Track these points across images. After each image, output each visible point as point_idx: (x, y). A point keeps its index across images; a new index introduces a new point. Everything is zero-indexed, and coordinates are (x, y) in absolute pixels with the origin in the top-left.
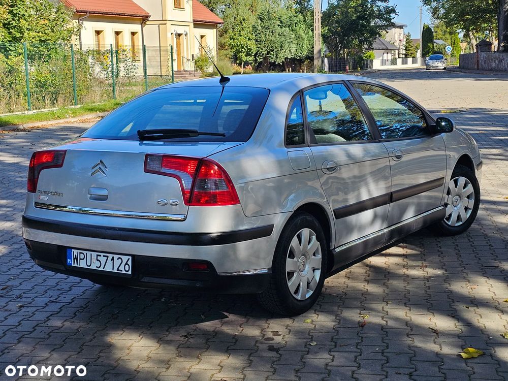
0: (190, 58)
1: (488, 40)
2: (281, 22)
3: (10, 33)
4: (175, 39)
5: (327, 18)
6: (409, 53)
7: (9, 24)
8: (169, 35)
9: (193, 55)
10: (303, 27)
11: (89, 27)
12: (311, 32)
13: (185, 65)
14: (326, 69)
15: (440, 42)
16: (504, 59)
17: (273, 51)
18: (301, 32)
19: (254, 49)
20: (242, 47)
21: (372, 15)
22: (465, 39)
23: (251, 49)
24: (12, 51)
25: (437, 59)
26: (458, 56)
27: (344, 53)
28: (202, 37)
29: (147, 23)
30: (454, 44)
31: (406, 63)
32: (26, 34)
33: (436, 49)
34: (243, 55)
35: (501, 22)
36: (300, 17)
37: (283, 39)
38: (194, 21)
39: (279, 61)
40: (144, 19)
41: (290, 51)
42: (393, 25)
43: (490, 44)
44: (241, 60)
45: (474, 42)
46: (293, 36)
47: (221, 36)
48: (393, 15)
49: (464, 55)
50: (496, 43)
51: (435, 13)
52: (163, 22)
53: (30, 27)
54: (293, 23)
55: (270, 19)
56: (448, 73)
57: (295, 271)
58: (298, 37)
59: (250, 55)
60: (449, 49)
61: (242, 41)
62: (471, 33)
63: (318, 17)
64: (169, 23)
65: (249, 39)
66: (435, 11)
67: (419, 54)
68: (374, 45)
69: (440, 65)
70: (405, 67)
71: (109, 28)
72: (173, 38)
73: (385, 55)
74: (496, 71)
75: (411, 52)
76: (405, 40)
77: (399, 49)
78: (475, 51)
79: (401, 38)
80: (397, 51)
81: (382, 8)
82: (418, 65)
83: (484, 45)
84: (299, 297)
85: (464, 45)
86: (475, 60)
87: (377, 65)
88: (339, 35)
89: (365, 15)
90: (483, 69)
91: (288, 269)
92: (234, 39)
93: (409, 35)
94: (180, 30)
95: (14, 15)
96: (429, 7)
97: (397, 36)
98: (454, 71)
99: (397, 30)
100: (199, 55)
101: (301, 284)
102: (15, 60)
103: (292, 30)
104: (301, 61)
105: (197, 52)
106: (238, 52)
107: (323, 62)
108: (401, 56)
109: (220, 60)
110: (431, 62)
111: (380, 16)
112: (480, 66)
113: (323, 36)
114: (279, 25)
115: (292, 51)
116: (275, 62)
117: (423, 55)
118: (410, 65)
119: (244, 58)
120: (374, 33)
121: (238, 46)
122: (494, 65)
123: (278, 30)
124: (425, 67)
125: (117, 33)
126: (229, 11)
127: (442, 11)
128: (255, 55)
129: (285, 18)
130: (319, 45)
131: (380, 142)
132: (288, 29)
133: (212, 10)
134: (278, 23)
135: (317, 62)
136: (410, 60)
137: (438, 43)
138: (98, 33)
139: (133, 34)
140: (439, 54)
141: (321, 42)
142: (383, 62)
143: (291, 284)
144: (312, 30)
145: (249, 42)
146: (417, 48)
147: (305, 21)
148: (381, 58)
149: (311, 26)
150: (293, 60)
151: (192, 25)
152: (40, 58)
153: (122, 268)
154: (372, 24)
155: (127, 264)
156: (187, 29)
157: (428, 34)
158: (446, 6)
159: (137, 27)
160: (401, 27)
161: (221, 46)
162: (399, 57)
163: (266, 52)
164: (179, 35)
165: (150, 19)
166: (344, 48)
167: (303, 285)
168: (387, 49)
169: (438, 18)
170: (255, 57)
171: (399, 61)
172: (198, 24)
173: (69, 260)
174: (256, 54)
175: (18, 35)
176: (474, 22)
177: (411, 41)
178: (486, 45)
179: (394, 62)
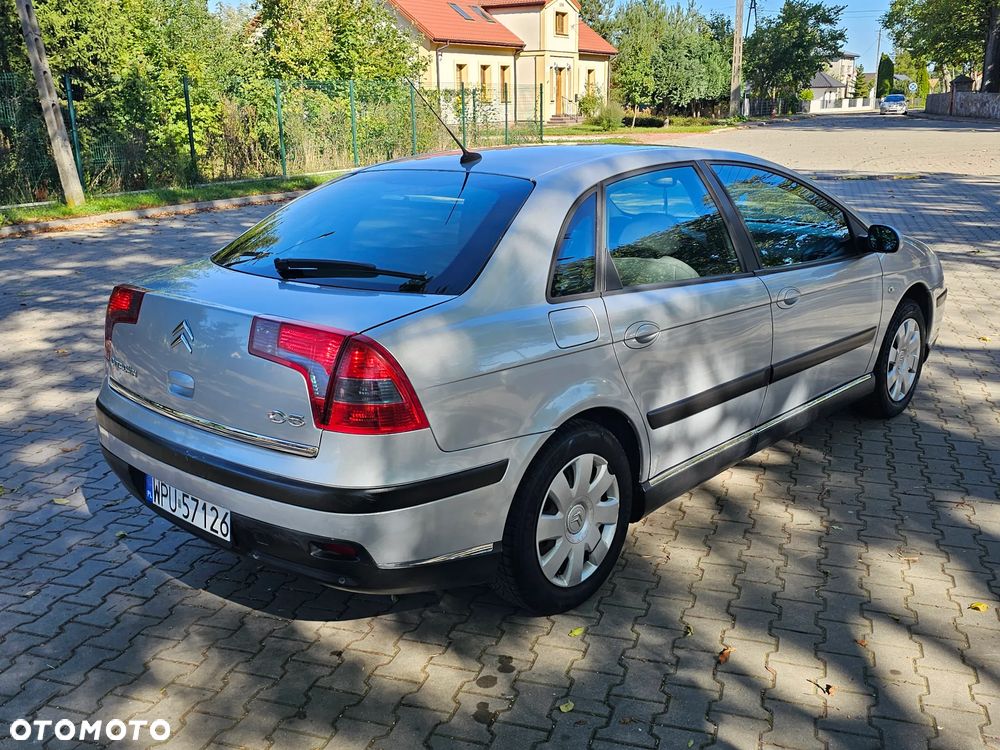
0: (573, 99)
1: (967, 75)
2: (690, 52)
3: (338, 68)
4: (555, 74)
5: (751, 45)
6: (860, 91)
7: (336, 56)
8: (548, 69)
9: (576, 96)
10: (719, 58)
11: (450, 59)
12: (729, 65)
13: (566, 108)
14: (747, 113)
15: (903, 78)
16: (988, 102)
17: (676, 89)
18: (715, 65)
19: (652, 88)
20: (637, 85)
21: (812, 43)
22: (935, 73)
23: (647, 88)
24: (340, 90)
25: (896, 100)
26: (924, 96)
27: (773, 93)
28: (590, 71)
29: (521, 54)
30: (921, 80)
31: (855, 106)
32: (356, 69)
33: (895, 87)
34: (637, 95)
35: (989, 52)
36: (716, 44)
37: (691, 74)
38: (579, 51)
39: (684, 103)
40: (517, 50)
41: (699, 90)
42: (842, 56)
43: (971, 81)
44: (633, 101)
45: (949, 78)
46: (704, 70)
47: (614, 70)
48: (840, 42)
49: (933, 95)
50: (978, 79)
51: (898, 39)
52: (540, 52)
53: (361, 60)
54: (706, 52)
55: (674, 48)
56: (910, 120)
57: (560, 537)
58: (711, 72)
59: (647, 96)
60: (913, 87)
61: (637, 76)
62: (945, 66)
63: (738, 46)
64: (547, 54)
65: (646, 74)
66: (899, 36)
67: (872, 93)
68: (813, 82)
69: (899, 109)
70: (852, 110)
71: (474, 61)
72: (551, 74)
73: (828, 94)
74: (977, 117)
75: (863, 90)
76: (856, 74)
77: (846, 87)
78: (949, 90)
79: (851, 73)
80: (843, 89)
81: (826, 33)
82: (870, 108)
83: (963, 83)
84: (564, 582)
85: (934, 82)
86: (947, 103)
87: (815, 108)
88: (767, 69)
89: (802, 43)
90: (959, 115)
91: (540, 536)
92: (626, 74)
93: (861, 69)
94: (562, 63)
95: (343, 44)
96: (889, 30)
97: (846, 69)
98: (918, 117)
99: (846, 62)
100: (584, 95)
101: (572, 558)
102: (343, 102)
103: (704, 62)
104: (713, 102)
105: (582, 92)
106: (631, 91)
107: (741, 104)
108: (849, 95)
109: (610, 100)
110: (886, 105)
111: (823, 44)
112: (954, 111)
113: (745, 71)
114: (686, 56)
115: (702, 90)
116: (678, 104)
117: (878, 96)
118: (860, 107)
119: (638, 99)
120: (814, 66)
121: (631, 83)
122: (973, 110)
123: (685, 62)
124: (879, 111)
125: (484, 68)
126: (626, 39)
127: (908, 36)
128: (653, 95)
129: (695, 47)
130: (738, 82)
131: (755, 275)
132: (697, 61)
133: (604, 37)
134: (685, 52)
135: (733, 106)
136: (860, 101)
137: (900, 78)
138: (460, 67)
139: (504, 68)
140: (898, 94)
141: (740, 78)
142: (824, 104)
143: (548, 563)
144: (731, 62)
145: (645, 78)
146: (871, 86)
147: (722, 50)
148: (822, 98)
149: (728, 58)
150: (704, 102)
151: (577, 56)
152: (376, 100)
153: (217, 527)
154: (812, 54)
155: (223, 522)
156: (570, 61)
157: (886, 68)
158: (914, 29)
159: (508, 60)
160: (851, 58)
161: (613, 84)
162: (846, 98)
163: (666, 92)
164: (561, 69)
165: (525, 49)
166: (773, 85)
167: (576, 559)
168: (831, 87)
169: (901, 45)
170: (653, 98)
171: (846, 102)
172: (585, 55)
173: (149, 493)
174: (655, 93)
175: (347, 70)
176: (950, 51)
177: (864, 76)
178: (965, 83)
179: (838, 103)
